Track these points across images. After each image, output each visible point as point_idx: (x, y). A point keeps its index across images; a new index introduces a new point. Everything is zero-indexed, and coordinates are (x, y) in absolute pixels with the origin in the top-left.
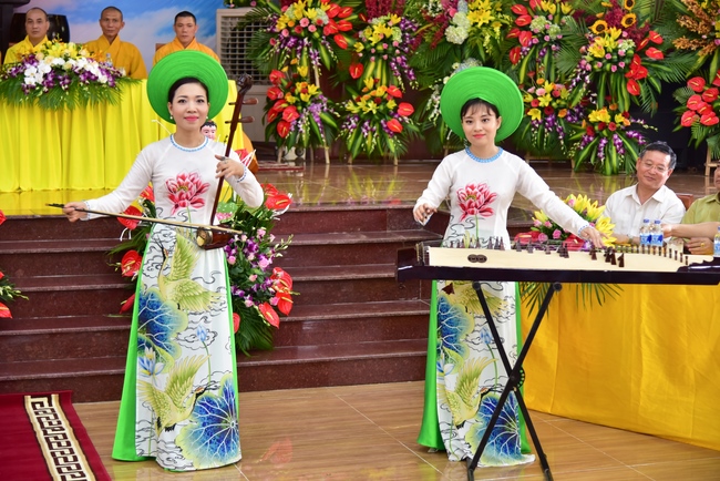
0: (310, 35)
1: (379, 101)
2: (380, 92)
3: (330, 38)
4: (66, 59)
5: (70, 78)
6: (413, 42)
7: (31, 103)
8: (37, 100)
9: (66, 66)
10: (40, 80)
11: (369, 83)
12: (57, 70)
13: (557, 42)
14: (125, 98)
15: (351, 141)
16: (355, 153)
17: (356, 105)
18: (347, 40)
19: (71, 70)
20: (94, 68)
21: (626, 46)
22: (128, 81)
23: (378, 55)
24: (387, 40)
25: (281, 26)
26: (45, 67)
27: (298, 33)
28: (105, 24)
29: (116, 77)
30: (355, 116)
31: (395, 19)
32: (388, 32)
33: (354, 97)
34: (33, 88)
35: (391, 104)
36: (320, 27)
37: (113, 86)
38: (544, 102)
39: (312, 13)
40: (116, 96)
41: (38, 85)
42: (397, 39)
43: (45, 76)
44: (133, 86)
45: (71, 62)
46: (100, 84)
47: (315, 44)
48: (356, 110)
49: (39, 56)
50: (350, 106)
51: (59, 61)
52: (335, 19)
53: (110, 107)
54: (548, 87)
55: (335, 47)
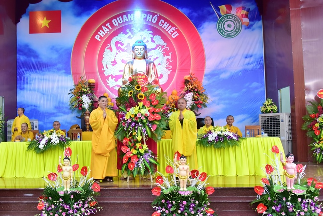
4: (221, 132)
5: (223, 138)
7: (211, 146)
8: (212, 146)
9: (222, 134)
10: (214, 139)
12: (219, 136)
14: (242, 144)
15: (318, 157)
16: (320, 161)
17: (318, 145)
19: (223, 136)
22: (242, 139)
26: (215, 135)
28: (228, 121)
29: (238, 137)
30: (318, 149)
33: (317, 142)
34: (211, 142)
37: (237, 140)
40: (239, 144)
41: (213, 140)
43: (215, 138)
44: (244, 140)
45: (223, 133)
46: (233, 140)
48: (319, 147)
49: (213, 131)
50: (316, 145)
53: (237, 147)
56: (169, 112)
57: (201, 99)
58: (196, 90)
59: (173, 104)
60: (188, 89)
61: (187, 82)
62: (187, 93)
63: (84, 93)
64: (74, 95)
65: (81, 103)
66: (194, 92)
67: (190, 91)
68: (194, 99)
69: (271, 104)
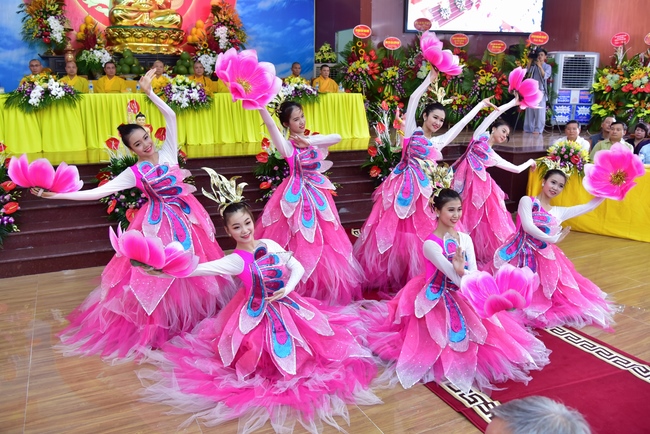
0: (362, 75)
1: (392, 102)
2: (391, 98)
3: (370, 76)
6: (404, 77)
9: (299, 87)
11: (386, 94)
13: (462, 78)
18: (376, 77)
20: (309, 88)
21: (494, 80)
23: (389, 83)
24: (393, 77)
25: (350, 71)
26: (291, 87)
27: (357, 74)
31: (396, 68)
32: (394, 74)
35: (396, 103)
36: (366, 71)
37: (317, 96)
38: (458, 102)
39: (363, 66)
41: (289, 95)
42: (397, 77)
43: (292, 92)
47: (364, 78)
51: (296, 85)
52: (372, 68)
54: (459, 96)
55: (372, 79)
56: (199, 54)
57: (238, 37)
58: (231, 23)
59: (205, 43)
60: (219, 21)
61: (216, 10)
62: (218, 27)
63: (50, 13)
64: (30, 15)
65: (47, 30)
66: (228, 25)
67: (223, 24)
68: (230, 37)
69: (329, 51)
